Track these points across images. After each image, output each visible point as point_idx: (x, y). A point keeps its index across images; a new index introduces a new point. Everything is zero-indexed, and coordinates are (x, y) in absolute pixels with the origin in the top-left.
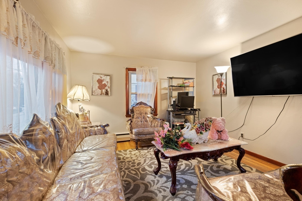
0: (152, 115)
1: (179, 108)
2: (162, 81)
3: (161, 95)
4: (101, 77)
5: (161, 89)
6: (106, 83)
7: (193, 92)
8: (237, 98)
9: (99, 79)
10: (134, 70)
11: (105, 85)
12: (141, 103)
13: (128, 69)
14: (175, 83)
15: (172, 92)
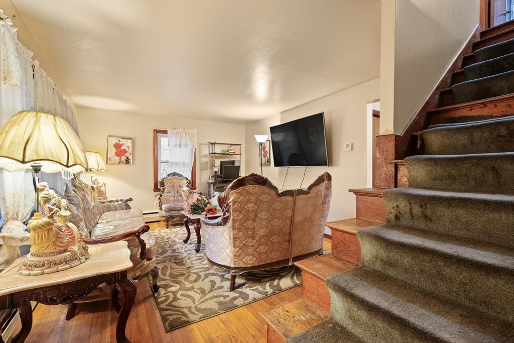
0: (188, 189)
1: (222, 180)
2: (202, 146)
3: (201, 164)
4: (120, 141)
5: (200, 157)
6: (127, 149)
7: (240, 161)
8: (278, 168)
9: (116, 143)
10: (165, 132)
11: (125, 151)
12: (174, 174)
13: (157, 131)
14: (218, 149)
15: (214, 160)
